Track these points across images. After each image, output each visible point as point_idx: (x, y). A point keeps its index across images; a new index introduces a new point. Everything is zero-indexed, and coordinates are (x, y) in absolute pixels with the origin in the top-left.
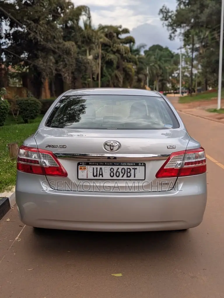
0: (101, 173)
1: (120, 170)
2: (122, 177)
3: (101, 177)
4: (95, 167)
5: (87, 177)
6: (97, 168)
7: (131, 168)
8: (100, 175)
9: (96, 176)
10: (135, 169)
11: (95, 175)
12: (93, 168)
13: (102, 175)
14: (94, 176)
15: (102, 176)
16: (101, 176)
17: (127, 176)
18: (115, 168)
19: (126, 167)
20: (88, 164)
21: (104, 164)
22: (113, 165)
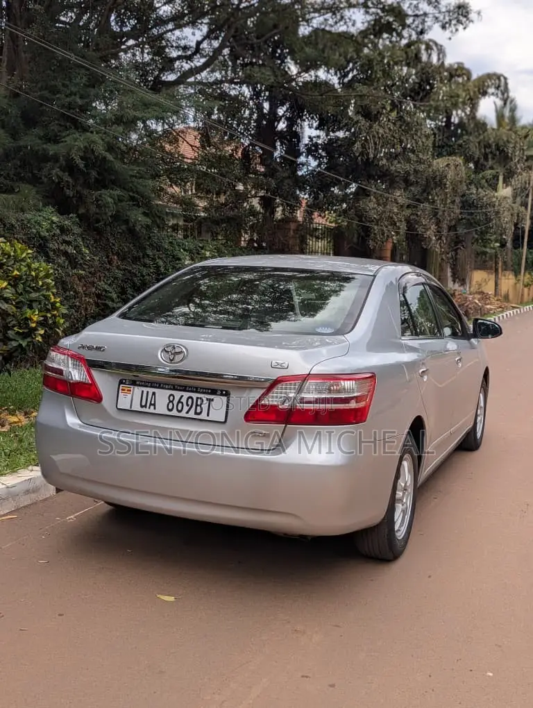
0: (153, 403)
1: (184, 400)
2: (187, 412)
3: (152, 410)
4: (145, 389)
5: (131, 407)
6: (148, 392)
7: (204, 399)
8: (151, 404)
9: (145, 406)
10: (210, 400)
11: (143, 404)
12: (143, 392)
13: (154, 405)
14: (142, 406)
15: (155, 408)
16: (152, 407)
17: (196, 413)
18: (177, 394)
19: (195, 395)
20: (134, 383)
21: (160, 386)
22: (174, 389)
